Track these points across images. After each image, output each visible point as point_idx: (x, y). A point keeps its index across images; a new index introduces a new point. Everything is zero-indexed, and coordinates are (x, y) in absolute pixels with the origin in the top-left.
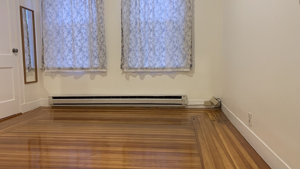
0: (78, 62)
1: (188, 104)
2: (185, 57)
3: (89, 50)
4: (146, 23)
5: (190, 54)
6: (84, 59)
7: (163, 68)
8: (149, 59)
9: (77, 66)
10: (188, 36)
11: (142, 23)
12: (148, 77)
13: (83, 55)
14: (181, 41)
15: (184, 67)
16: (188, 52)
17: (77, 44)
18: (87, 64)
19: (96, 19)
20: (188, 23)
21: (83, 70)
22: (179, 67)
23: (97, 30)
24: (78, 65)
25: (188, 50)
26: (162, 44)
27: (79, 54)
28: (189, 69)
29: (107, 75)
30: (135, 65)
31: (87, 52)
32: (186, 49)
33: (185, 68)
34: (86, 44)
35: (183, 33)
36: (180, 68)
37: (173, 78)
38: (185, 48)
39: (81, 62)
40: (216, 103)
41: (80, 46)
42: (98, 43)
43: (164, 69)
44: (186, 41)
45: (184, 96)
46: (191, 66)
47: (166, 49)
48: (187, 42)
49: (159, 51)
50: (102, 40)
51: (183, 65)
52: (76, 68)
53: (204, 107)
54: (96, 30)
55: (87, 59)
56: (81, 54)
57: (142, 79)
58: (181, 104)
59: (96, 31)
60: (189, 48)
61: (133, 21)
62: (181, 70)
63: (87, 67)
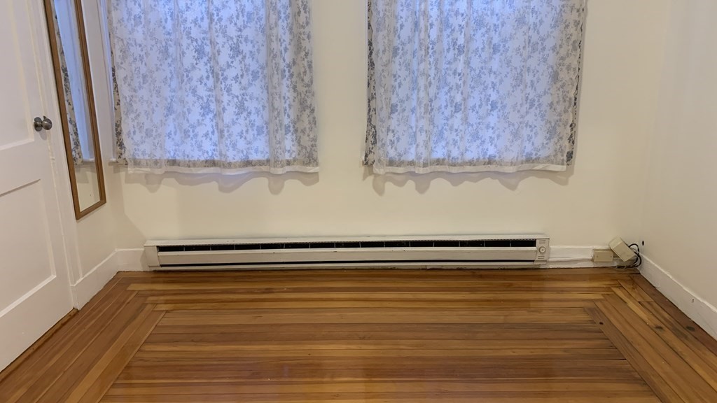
0: (234, 146)
1: (550, 260)
2: (554, 128)
3: (264, 107)
4: (445, 24)
5: (570, 122)
6: (250, 136)
7: (487, 160)
8: (446, 134)
9: (232, 156)
10: (569, 68)
11: (432, 25)
12: (439, 186)
13: (247, 122)
14: (544, 82)
15: (548, 160)
16: (564, 117)
17: (229, 91)
18: (259, 149)
19: (288, 11)
20: (572, 30)
21: (250, 169)
22: (534, 157)
23: (290, 44)
24: (235, 152)
25: (566, 111)
26: (490, 91)
27: (237, 119)
28: (563, 164)
29: (317, 180)
30: (406, 152)
31: (258, 112)
32: (560, 108)
33: (552, 163)
34: (256, 89)
35: (552, 59)
36: (537, 160)
37: (513, 188)
38: (555, 104)
39: (241, 144)
40: (627, 255)
41: (237, 97)
42: (295, 88)
43: (489, 163)
44: (559, 84)
45: (543, 240)
46: (570, 156)
47: (499, 105)
48: (562, 87)
49: (477, 112)
50: (307, 79)
51: (543, 153)
52: (230, 164)
54: (288, 47)
55: (258, 134)
56: (241, 120)
57: (421, 189)
58: (533, 261)
59: (286, 49)
60: (567, 103)
61: (406, 21)
62: (540, 167)
63: (259, 157)
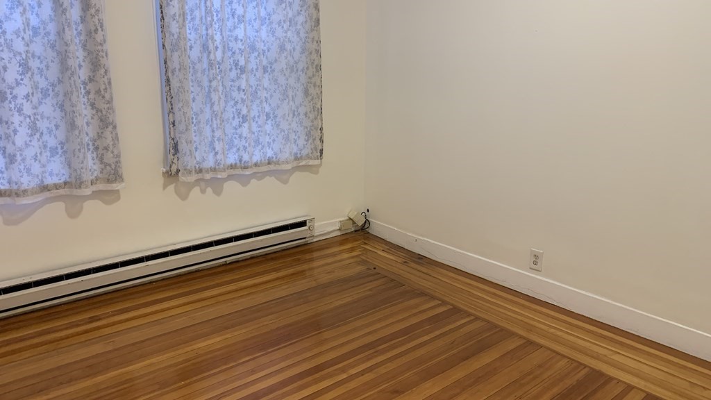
0: (28, 170)
1: (316, 234)
2: (310, 132)
3: (57, 127)
4: (226, 48)
5: (320, 127)
6: (44, 159)
7: (267, 161)
8: (236, 142)
9: (27, 182)
10: (315, 86)
11: (217, 48)
12: (231, 187)
13: (40, 143)
14: (300, 94)
15: (308, 157)
16: (315, 123)
17: (20, 111)
18: (56, 171)
19: (80, 28)
20: (314, 56)
21: (47, 194)
22: (299, 156)
23: (84, 61)
24: (30, 178)
25: (316, 118)
26: (264, 104)
27: (30, 141)
28: (318, 159)
29: (118, 198)
30: (204, 160)
31: (50, 132)
32: (312, 116)
33: (311, 159)
34: (47, 108)
35: (303, 79)
36: (301, 158)
37: (285, 182)
38: (309, 113)
39: (36, 168)
40: (360, 223)
41: (30, 117)
42: (93, 105)
43: (269, 163)
44: (310, 98)
45: (311, 220)
46: (321, 151)
47: (272, 116)
48: (312, 99)
49: (257, 122)
50: (107, 96)
51: (305, 152)
52: (25, 191)
53: (338, 233)
54: (82, 64)
55: (52, 156)
56: (35, 142)
57: (218, 192)
58: (305, 238)
59: (80, 66)
60: (316, 113)
61: (195, 43)
62: (303, 163)
63: (55, 180)
